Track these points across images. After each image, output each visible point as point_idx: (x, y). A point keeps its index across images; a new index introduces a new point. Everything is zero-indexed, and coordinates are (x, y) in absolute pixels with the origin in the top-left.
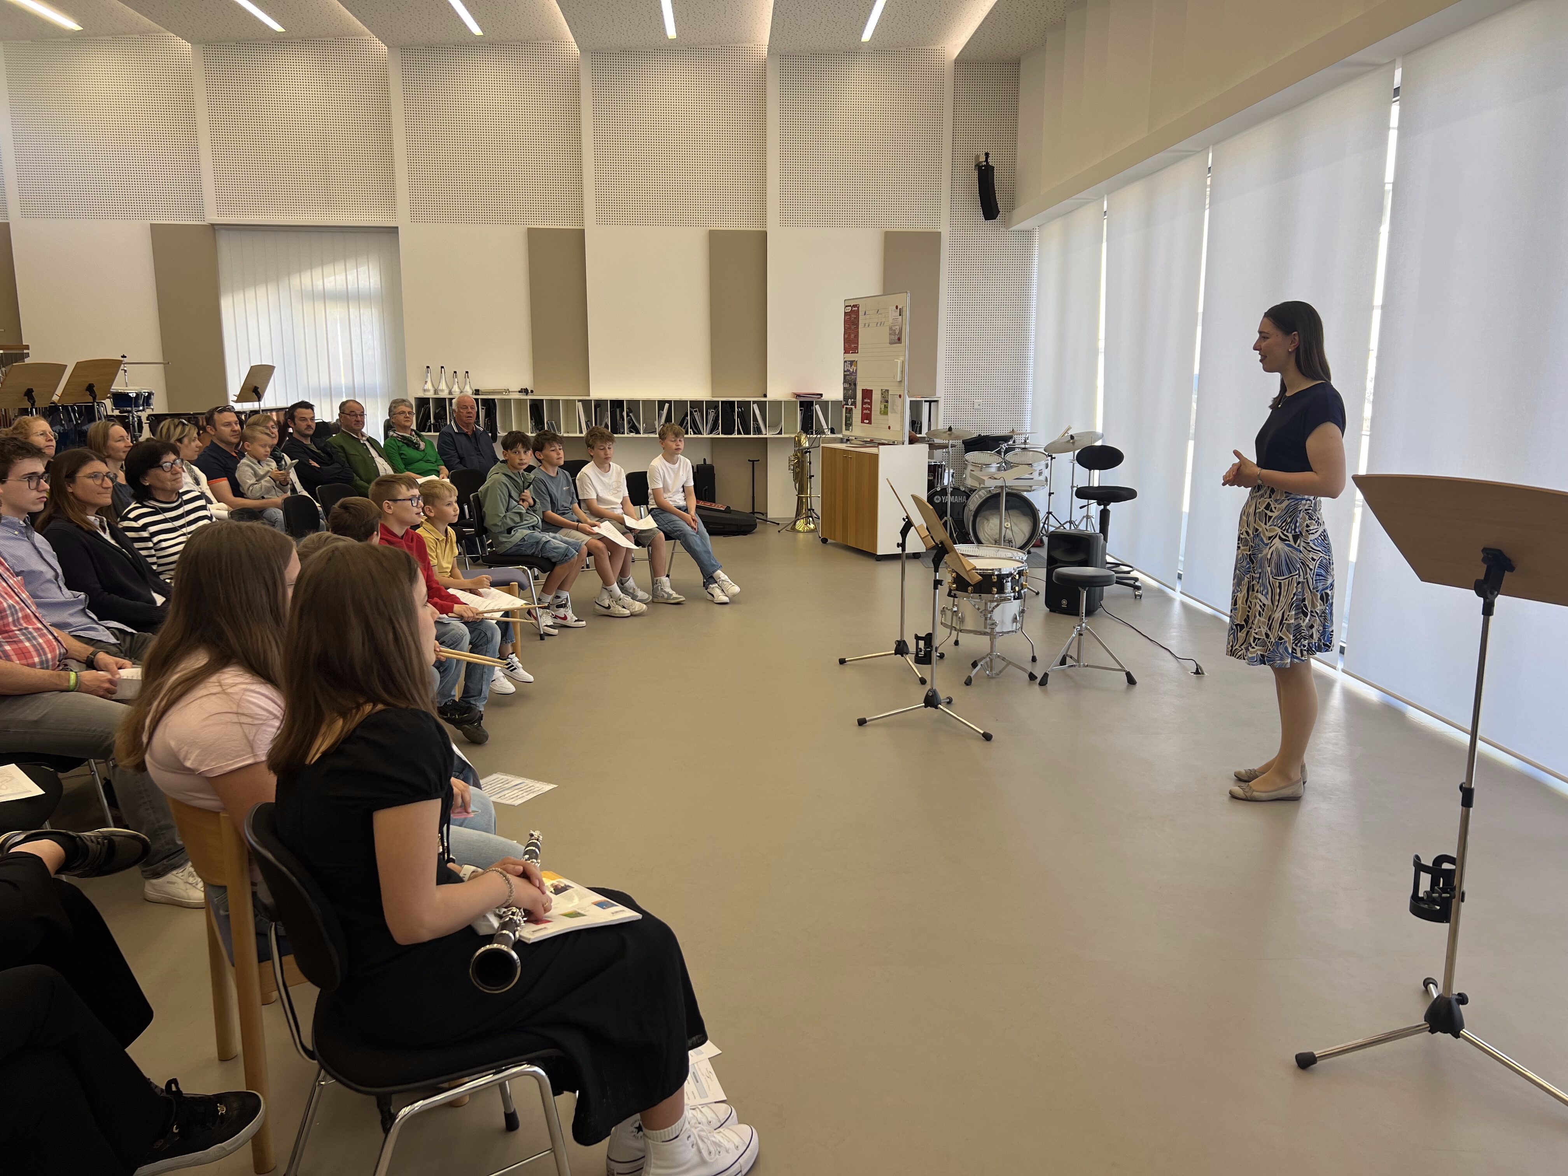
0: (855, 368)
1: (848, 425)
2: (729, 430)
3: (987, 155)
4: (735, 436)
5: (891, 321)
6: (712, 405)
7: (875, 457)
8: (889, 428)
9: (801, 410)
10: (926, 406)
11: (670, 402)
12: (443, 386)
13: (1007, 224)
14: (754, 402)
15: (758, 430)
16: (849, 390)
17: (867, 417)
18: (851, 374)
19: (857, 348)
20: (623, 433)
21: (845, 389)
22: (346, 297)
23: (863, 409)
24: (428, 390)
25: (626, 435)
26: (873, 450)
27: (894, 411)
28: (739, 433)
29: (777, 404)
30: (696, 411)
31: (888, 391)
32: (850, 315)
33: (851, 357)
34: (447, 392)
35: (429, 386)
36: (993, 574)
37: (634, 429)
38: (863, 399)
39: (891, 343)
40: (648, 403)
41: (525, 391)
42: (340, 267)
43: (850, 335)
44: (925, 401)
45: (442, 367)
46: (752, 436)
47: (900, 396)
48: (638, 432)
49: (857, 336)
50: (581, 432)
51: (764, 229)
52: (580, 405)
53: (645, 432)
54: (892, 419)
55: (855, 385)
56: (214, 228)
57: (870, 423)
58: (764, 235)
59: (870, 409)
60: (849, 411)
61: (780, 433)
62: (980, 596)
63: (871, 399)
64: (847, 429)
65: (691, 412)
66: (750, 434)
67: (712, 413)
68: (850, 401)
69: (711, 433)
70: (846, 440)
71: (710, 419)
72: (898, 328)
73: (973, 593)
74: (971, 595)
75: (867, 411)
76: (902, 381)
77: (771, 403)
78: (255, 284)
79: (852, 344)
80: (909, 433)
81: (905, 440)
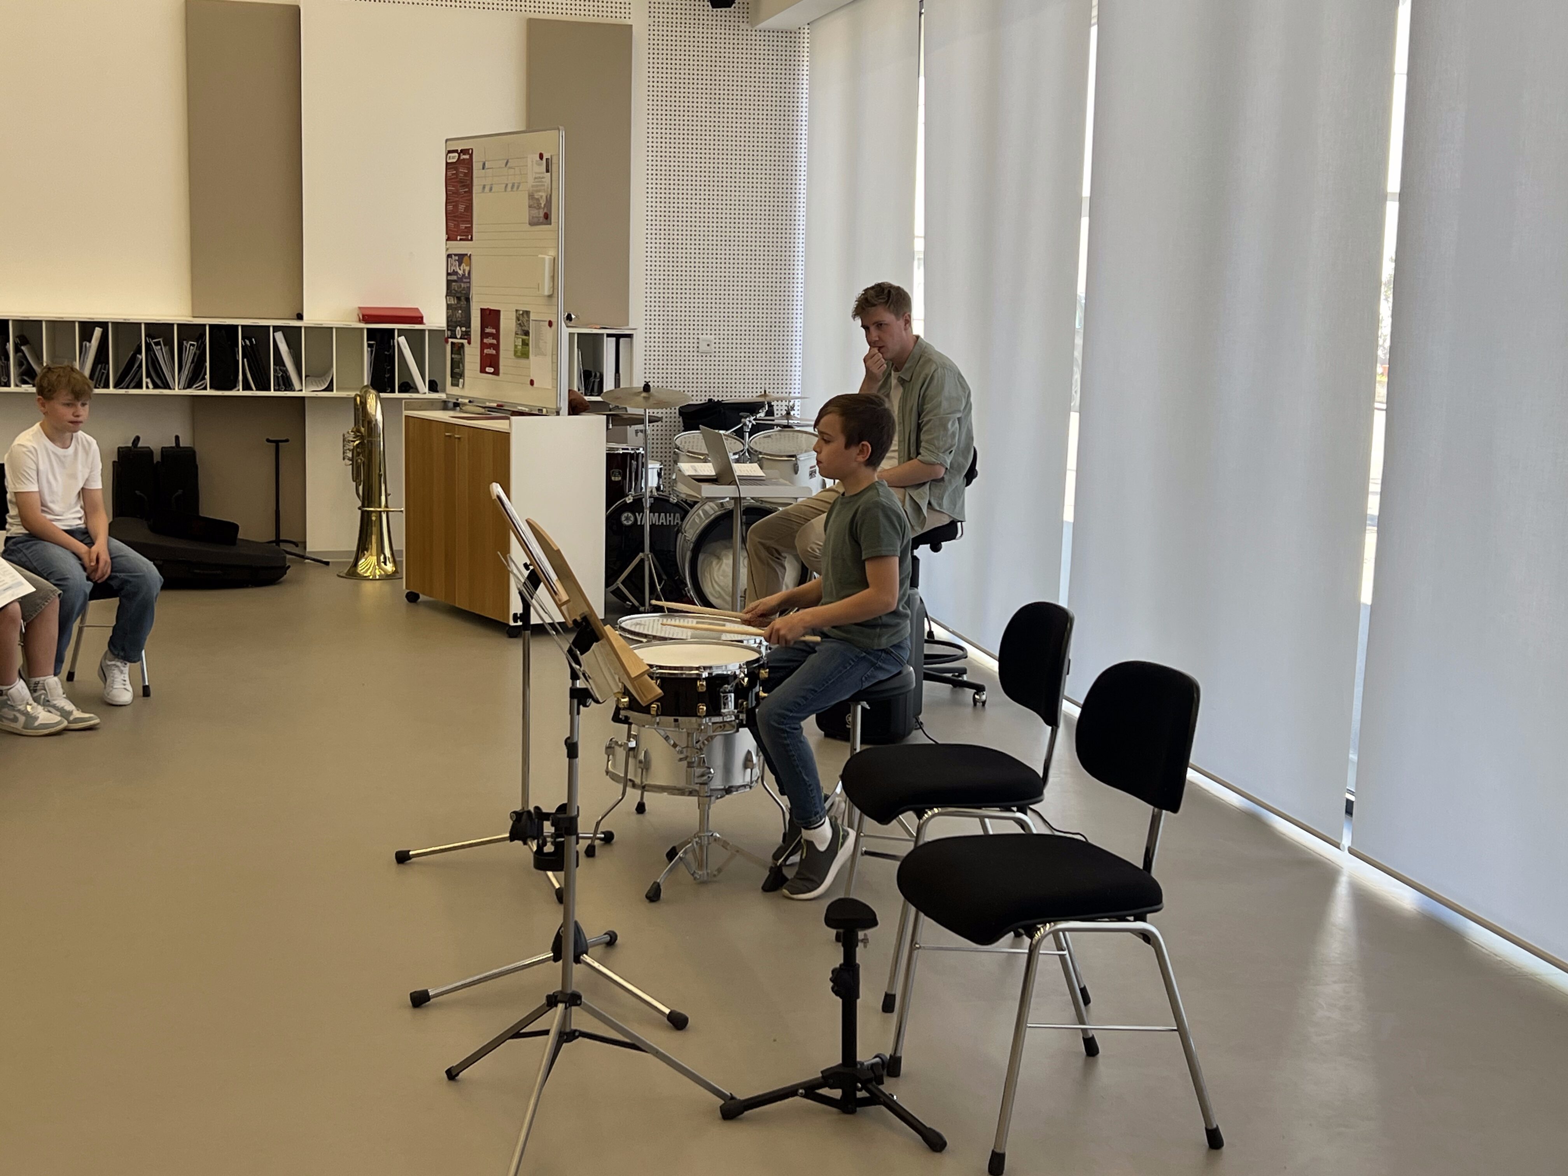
0: (467, 269)
1: (457, 376)
2: (224, 379)
4: (239, 392)
5: (531, 181)
6: (189, 331)
8: (532, 383)
9: (369, 346)
10: (609, 346)
11: (104, 325)
13: (750, 17)
14: (276, 329)
15: (285, 383)
16: (456, 309)
17: (490, 362)
18: (460, 280)
19: (469, 230)
21: (449, 307)
23: (483, 346)
25: (12, 388)
26: (501, 425)
27: (540, 353)
28: (247, 387)
29: (323, 333)
30: (158, 344)
31: (527, 313)
32: (456, 169)
33: (460, 247)
36: (698, 678)
38: (483, 327)
39: (532, 224)
40: (59, 327)
43: (456, 207)
44: (609, 335)
46: (272, 393)
47: (550, 324)
49: (469, 208)
54: (537, 366)
55: (468, 300)
57: (496, 373)
58: (296, 9)
59: (497, 347)
60: (458, 350)
61: (329, 388)
62: (676, 721)
63: (497, 327)
64: (455, 384)
65: (148, 346)
66: (269, 390)
67: (191, 348)
68: (459, 331)
69: (189, 386)
70: (456, 405)
71: (188, 358)
72: (544, 194)
73: (662, 714)
74: (658, 719)
75: (490, 351)
76: (553, 295)
77: (308, 329)
79: (460, 223)
81: (565, 407)
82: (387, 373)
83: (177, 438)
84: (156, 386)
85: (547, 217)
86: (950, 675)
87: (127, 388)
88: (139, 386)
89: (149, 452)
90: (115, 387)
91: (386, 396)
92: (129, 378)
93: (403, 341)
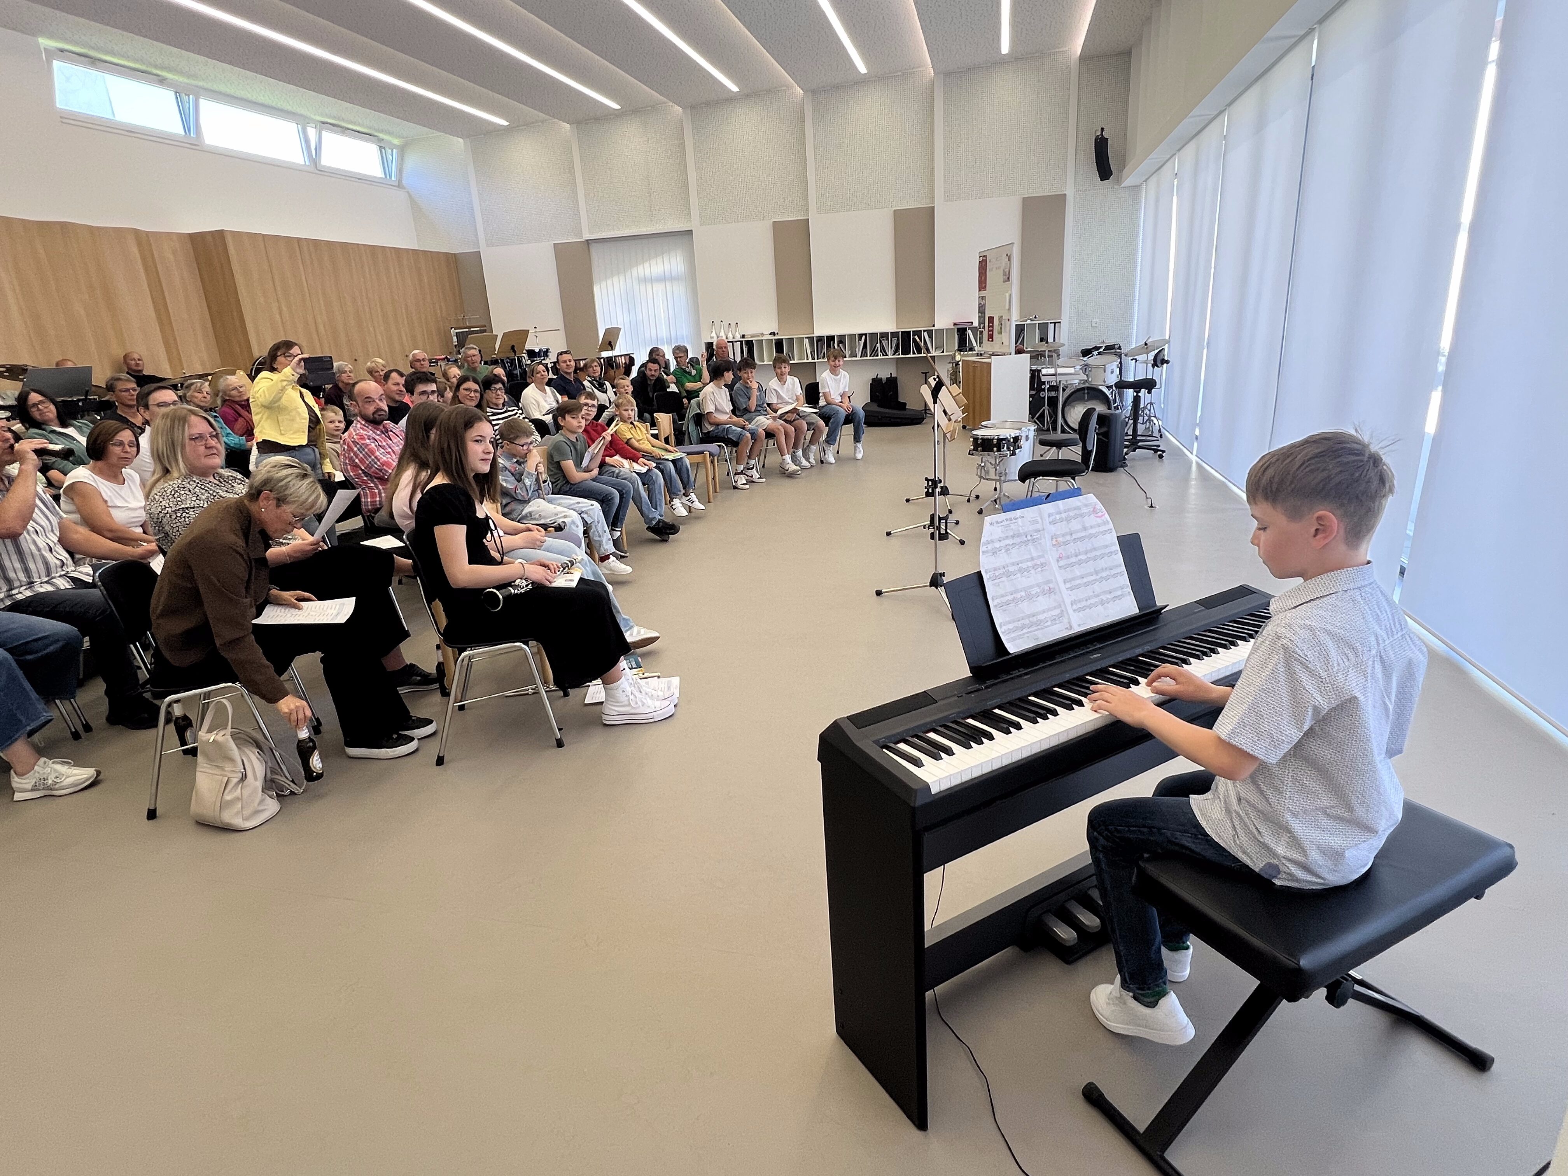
0: (985, 302)
1: (981, 343)
2: (906, 351)
3: (1102, 129)
4: (911, 355)
5: (1003, 265)
6: (894, 334)
7: (988, 364)
8: (1003, 343)
9: (958, 334)
10: (1051, 327)
11: (866, 335)
13: (1119, 181)
14: (924, 331)
15: (928, 351)
16: (981, 318)
17: (991, 337)
18: (983, 307)
19: (985, 286)
21: (979, 317)
22: (663, 279)
23: (989, 331)
24: (713, 337)
26: (988, 360)
27: (1005, 332)
28: (914, 354)
29: (941, 331)
30: (883, 340)
31: (1002, 317)
32: (982, 263)
33: (983, 293)
36: (994, 439)
38: (989, 323)
39: (1004, 281)
40: (852, 336)
41: (773, 334)
42: (660, 260)
43: (981, 278)
44: (1051, 323)
45: (722, 321)
46: (923, 355)
47: (1010, 321)
49: (985, 278)
50: (808, 359)
51: (932, 205)
52: (806, 341)
54: (1004, 337)
55: (984, 313)
56: (588, 242)
57: (993, 340)
58: (933, 208)
59: (992, 331)
60: (981, 333)
61: (943, 352)
62: (989, 453)
63: (993, 324)
64: (980, 347)
65: (880, 341)
67: (895, 340)
68: (982, 326)
69: (894, 354)
70: (981, 355)
71: (894, 345)
72: (1007, 270)
73: (981, 452)
74: (979, 453)
75: (991, 333)
76: (1009, 309)
77: (935, 330)
78: (612, 276)
79: (982, 285)
80: (1016, 347)
82: (963, 344)
83: (891, 374)
84: (884, 355)
85: (1008, 278)
86: (1153, 447)
87: (874, 356)
88: (877, 356)
89: (881, 379)
90: (871, 356)
91: (962, 353)
92: (874, 353)
93: (969, 332)
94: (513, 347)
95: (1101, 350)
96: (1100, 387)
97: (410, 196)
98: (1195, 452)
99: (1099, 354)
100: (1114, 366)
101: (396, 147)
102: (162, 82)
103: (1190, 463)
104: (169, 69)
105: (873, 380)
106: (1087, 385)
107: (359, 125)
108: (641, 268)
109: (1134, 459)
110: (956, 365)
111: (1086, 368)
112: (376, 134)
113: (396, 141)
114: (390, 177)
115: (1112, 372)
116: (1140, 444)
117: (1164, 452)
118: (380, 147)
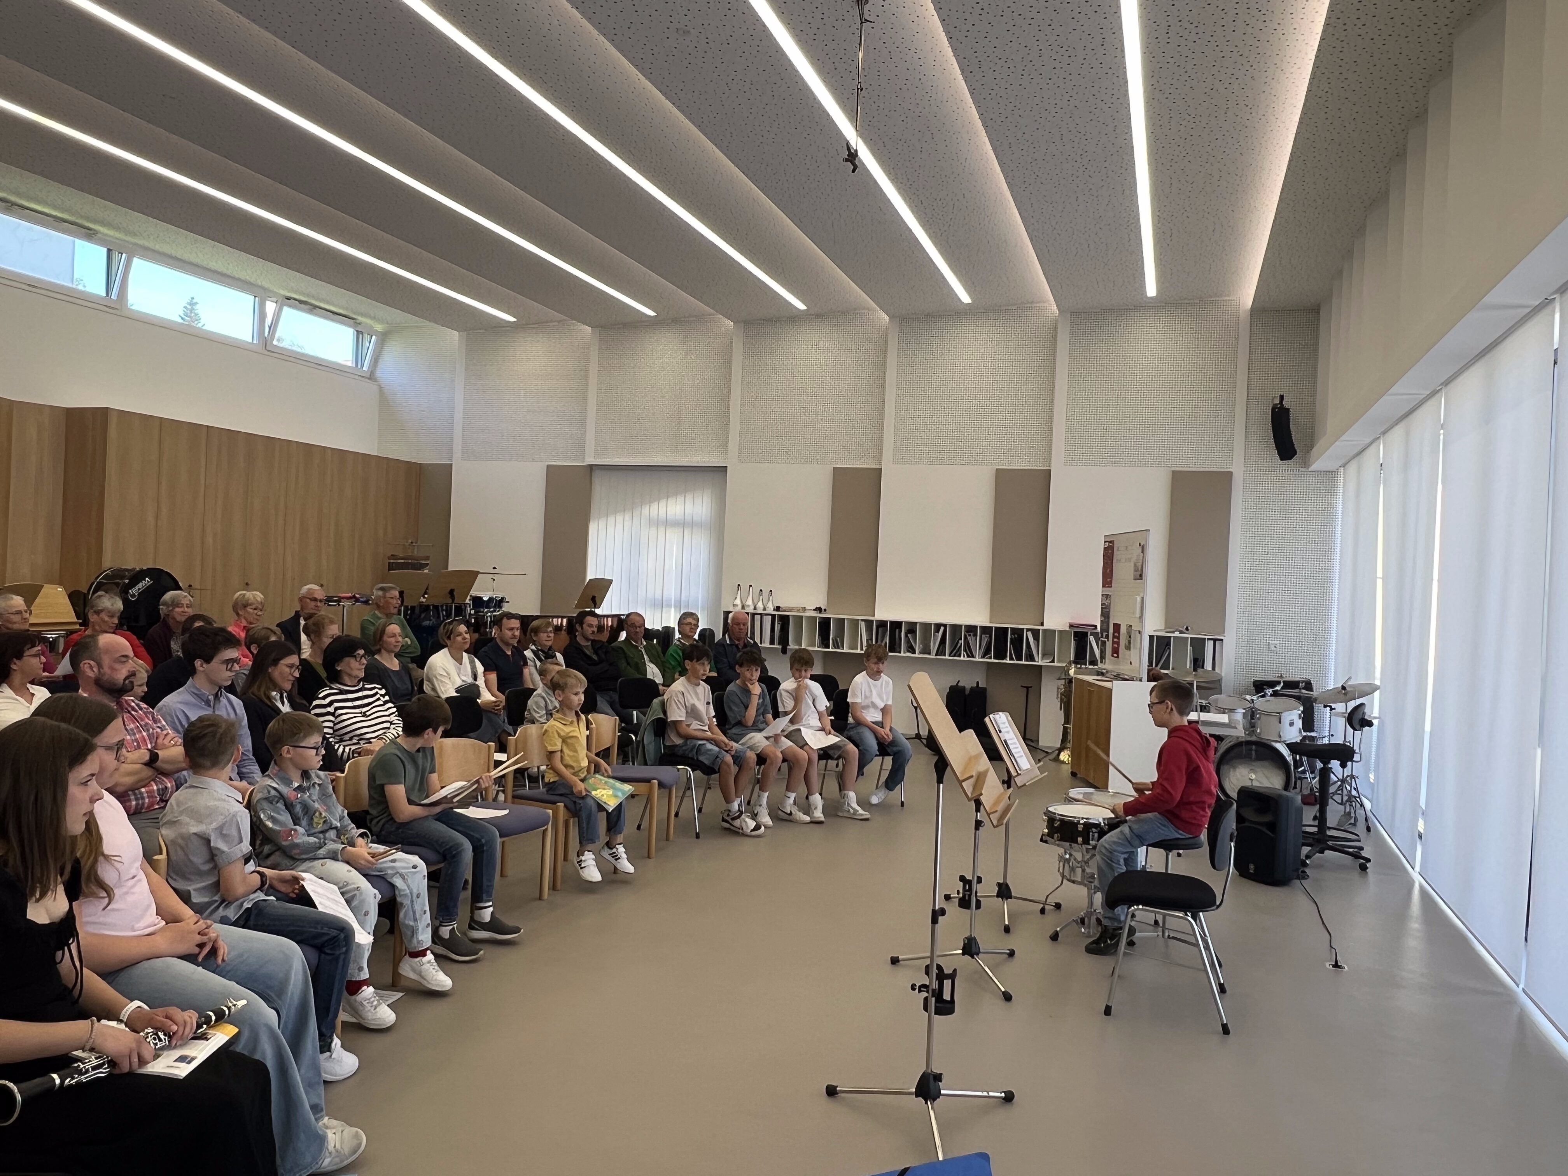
0: (1109, 602)
1: (1103, 657)
2: (1000, 654)
3: (1282, 397)
4: (1008, 661)
5: (1135, 557)
6: (986, 630)
7: (1110, 691)
8: (1131, 663)
9: (1074, 640)
10: (1209, 645)
11: (945, 626)
12: (749, 602)
13: (1306, 464)
14: (1028, 630)
15: (1031, 657)
16: (1104, 622)
17: (1116, 651)
18: (1105, 608)
19: (1111, 582)
20: (900, 652)
21: (1101, 621)
22: (683, 524)
23: (1114, 643)
24: (737, 605)
25: (902, 654)
26: (1107, 685)
27: (1134, 648)
28: (1011, 659)
29: (1052, 633)
30: (970, 635)
31: (1131, 626)
32: (1108, 551)
33: (1108, 591)
34: (752, 607)
35: (738, 602)
36: (1079, 823)
37: (911, 649)
38: (1114, 632)
39: (1135, 579)
40: (926, 626)
41: (819, 610)
42: (680, 499)
43: (1107, 570)
44: (1209, 639)
45: (751, 586)
46: (1024, 662)
48: (914, 652)
49: (1112, 571)
50: (862, 649)
51: (1048, 468)
52: (862, 625)
53: (921, 653)
54: (1133, 653)
55: (1109, 618)
56: (591, 468)
57: (1118, 657)
58: (1049, 472)
59: (1118, 643)
60: (1104, 643)
61: (1053, 661)
62: (1070, 845)
63: (1119, 633)
64: (1101, 662)
65: (965, 636)
66: (1021, 660)
67: (985, 638)
68: (1105, 634)
69: (983, 657)
70: (1102, 674)
71: (984, 644)
72: (1140, 564)
73: (1060, 840)
74: (1057, 842)
75: (1116, 646)
76: (1141, 617)
77: (1045, 631)
78: (615, 512)
79: (1108, 578)
80: (1149, 671)
81: (1145, 677)
82: (1081, 655)
83: (978, 683)
84: (968, 656)
85: (1141, 576)
86: (1351, 850)
87: (954, 656)
88: (960, 656)
89: (964, 688)
90: (950, 656)
91: (1079, 666)
92: (955, 652)
93: (1092, 638)
94: (451, 592)
95: (1278, 688)
96: (1274, 744)
97: (381, 389)
98: (1417, 868)
99: (1275, 694)
100: (1294, 715)
101: (376, 333)
102: (90, 235)
103: (1410, 883)
104: (103, 223)
105: (951, 688)
106: (1254, 738)
107: (333, 305)
108: (654, 506)
109: (1320, 866)
110: (1069, 683)
111: (1252, 714)
112: (354, 316)
113: (379, 328)
114: (362, 366)
115: (1292, 724)
116: (1330, 843)
117: (1368, 860)
118: (357, 331)
